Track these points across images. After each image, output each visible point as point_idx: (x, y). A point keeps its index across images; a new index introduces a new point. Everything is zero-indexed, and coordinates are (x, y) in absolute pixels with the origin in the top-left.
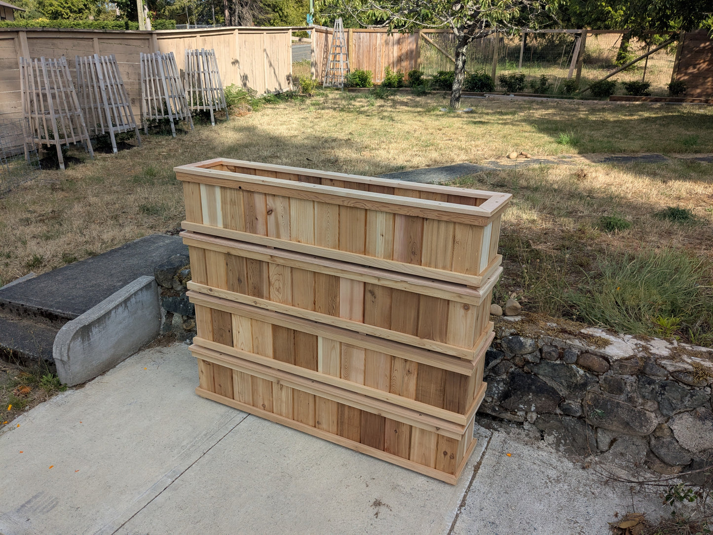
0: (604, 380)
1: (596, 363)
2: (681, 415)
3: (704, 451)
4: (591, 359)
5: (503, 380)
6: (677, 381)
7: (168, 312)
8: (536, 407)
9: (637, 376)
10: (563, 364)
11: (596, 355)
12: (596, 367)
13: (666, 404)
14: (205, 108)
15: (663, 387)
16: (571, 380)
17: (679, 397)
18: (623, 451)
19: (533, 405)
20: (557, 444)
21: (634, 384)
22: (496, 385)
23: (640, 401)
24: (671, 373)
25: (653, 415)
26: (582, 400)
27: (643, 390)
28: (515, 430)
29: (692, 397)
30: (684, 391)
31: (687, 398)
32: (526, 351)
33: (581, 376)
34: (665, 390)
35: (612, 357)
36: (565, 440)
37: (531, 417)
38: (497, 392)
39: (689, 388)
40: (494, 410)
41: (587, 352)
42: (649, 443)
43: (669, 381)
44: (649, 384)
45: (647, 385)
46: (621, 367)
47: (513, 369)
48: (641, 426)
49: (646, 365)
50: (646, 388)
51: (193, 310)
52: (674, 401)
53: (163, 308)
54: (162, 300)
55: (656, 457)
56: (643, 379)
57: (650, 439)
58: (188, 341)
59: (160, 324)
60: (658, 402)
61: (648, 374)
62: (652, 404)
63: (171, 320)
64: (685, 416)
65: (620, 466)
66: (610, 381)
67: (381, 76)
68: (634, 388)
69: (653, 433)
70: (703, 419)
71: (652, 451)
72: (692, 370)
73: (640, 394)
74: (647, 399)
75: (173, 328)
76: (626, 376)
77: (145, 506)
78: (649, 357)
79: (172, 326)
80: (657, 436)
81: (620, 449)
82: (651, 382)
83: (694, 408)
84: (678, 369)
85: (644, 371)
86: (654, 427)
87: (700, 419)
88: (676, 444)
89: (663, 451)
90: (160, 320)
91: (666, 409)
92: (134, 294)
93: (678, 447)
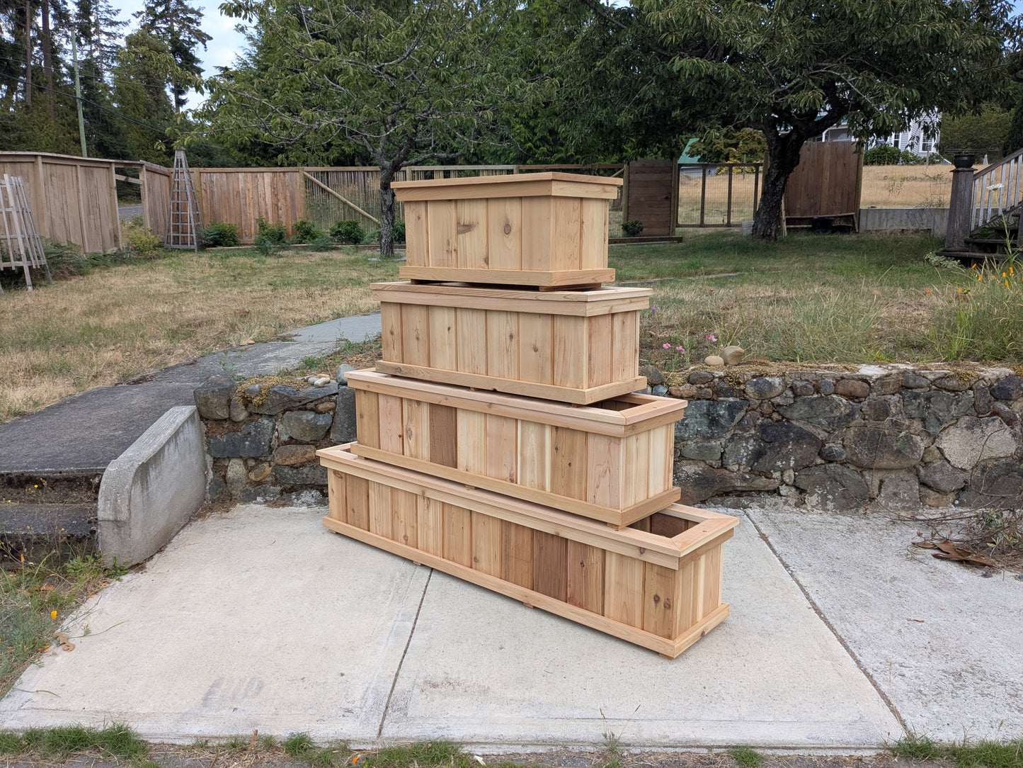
0: (868, 405)
1: (858, 388)
2: (947, 431)
3: (976, 466)
4: (850, 383)
5: (752, 436)
6: (940, 389)
7: (216, 460)
8: (795, 460)
9: (901, 394)
10: (821, 397)
11: (853, 379)
12: (859, 392)
13: (932, 420)
14: (13, 264)
15: (928, 399)
16: (833, 415)
17: (945, 407)
18: (895, 490)
19: (792, 458)
20: (823, 503)
21: (898, 404)
22: (744, 445)
23: (907, 422)
24: (933, 382)
25: (919, 438)
26: (843, 440)
27: (909, 408)
28: (770, 500)
29: (957, 404)
30: (949, 398)
31: (953, 407)
32: (775, 392)
33: (845, 406)
34: (930, 402)
35: (871, 377)
36: (833, 495)
37: (789, 476)
38: (745, 454)
39: (953, 394)
40: (745, 480)
41: (842, 378)
42: (917, 475)
43: (932, 392)
44: (915, 399)
45: (913, 401)
46: (882, 386)
47: (760, 421)
48: (913, 452)
49: (907, 379)
50: (912, 404)
51: (270, 447)
52: (941, 414)
53: (208, 455)
54: (208, 443)
55: (930, 487)
56: (908, 394)
57: (918, 471)
58: (259, 499)
59: (206, 482)
60: (923, 420)
61: (911, 388)
62: (917, 425)
63: (223, 473)
64: (952, 430)
65: (896, 509)
66: (875, 405)
67: (251, 232)
68: (898, 408)
69: (922, 460)
70: (970, 427)
71: (923, 484)
72: (952, 373)
73: (906, 413)
74: (913, 419)
75: (229, 485)
76: (889, 397)
77: (405, 652)
78: (905, 371)
79: (226, 483)
80: (925, 463)
81: (891, 489)
82: (916, 396)
83: (957, 419)
84: (938, 376)
85: (908, 385)
86: (922, 451)
87: (968, 428)
88: (948, 465)
89: (938, 477)
90: (206, 476)
91: (933, 426)
92: (183, 426)
93: (951, 468)
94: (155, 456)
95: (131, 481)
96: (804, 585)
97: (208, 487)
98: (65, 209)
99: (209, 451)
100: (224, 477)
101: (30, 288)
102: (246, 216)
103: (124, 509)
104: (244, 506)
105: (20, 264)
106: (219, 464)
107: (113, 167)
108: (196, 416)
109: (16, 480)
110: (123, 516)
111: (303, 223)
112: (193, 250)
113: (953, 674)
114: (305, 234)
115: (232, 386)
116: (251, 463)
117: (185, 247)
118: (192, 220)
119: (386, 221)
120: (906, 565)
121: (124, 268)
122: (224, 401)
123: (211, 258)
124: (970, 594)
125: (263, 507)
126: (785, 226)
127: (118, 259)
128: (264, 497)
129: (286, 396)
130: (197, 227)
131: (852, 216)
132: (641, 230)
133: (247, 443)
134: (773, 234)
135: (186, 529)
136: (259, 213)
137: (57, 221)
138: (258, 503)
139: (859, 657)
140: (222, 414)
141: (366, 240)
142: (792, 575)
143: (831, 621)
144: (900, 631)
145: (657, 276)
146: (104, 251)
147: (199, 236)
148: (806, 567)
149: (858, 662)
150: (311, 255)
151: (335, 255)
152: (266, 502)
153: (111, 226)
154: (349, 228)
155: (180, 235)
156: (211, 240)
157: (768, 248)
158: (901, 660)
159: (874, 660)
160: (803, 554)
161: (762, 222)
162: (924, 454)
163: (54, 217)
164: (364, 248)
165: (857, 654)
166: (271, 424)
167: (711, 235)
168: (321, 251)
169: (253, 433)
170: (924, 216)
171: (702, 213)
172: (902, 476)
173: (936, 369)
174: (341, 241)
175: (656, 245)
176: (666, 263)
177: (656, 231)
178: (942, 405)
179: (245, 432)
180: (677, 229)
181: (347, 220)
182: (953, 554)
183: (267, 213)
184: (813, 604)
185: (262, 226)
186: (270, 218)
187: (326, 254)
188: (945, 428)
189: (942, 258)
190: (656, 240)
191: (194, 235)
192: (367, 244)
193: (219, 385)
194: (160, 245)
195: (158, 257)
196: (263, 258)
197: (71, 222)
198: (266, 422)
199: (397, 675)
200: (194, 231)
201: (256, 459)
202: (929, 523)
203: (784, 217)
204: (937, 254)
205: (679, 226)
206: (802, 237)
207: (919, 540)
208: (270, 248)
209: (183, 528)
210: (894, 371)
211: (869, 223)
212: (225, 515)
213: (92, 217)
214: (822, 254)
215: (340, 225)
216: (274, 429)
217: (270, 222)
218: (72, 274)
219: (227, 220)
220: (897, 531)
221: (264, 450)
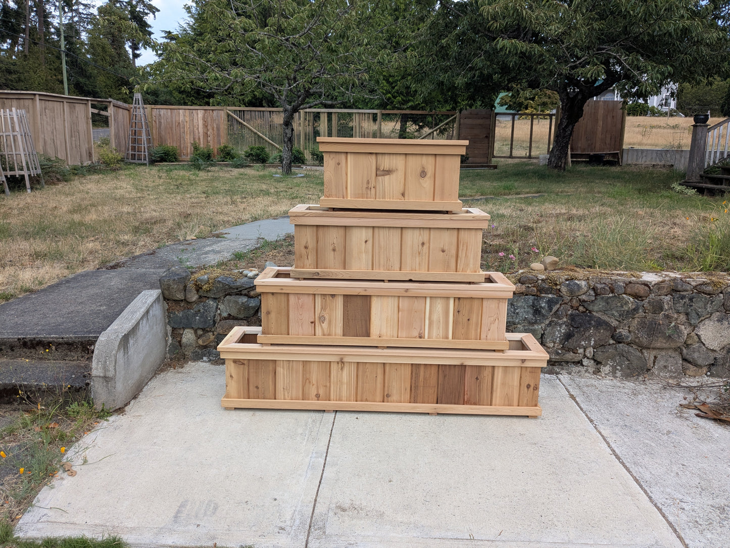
0: (649, 303)
1: (642, 290)
3: (723, 348)
4: (636, 287)
5: (565, 322)
6: (699, 292)
7: (174, 329)
8: (595, 341)
9: (672, 295)
10: (615, 296)
11: (638, 283)
12: (642, 293)
13: (694, 315)
14: (17, 173)
15: (691, 300)
16: (623, 309)
17: (703, 306)
18: (665, 364)
19: (593, 339)
20: (613, 372)
21: (670, 303)
22: (559, 329)
23: (676, 316)
24: (695, 287)
25: (683, 327)
26: (629, 327)
27: (678, 305)
28: (576, 369)
29: (711, 304)
30: (706, 299)
31: (709, 305)
32: (582, 292)
33: (632, 303)
34: (692, 302)
35: (651, 282)
36: (621, 366)
37: (590, 352)
38: (559, 335)
39: (709, 297)
40: (558, 354)
41: (630, 282)
42: (681, 353)
43: (694, 294)
44: (682, 299)
45: (680, 300)
46: (659, 289)
47: (570, 312)
48: (679, 337)
49: (677, 284)
50: (679, 303)
51: (214, 321)
52: (700, 310)
53: (168, 326)
54: (169, 317)
55: (690, 362)
56: (677, 295)
57: (681, 350)
58: (205, 358)
59: (167, 346)
60: (687, 314)
61: (679, 291)
62: (683, 318)
63: (179, 339)
64: (707, 322)
65: (666, 377)
66: (653, 302)
67: (187, 152)
68: (669, 305)
69: (685, 343)
70: (720, 320)
71: (685, 360)
72: (709, 281)
73: (675, 309)
74: (680, 313)
75: (183, 348)
76: (663, 297)
77: (320, 482)
78: (675, 279)
79: (181, 346)
80: (687, 345)
81: (662, 363)
82: (683, 297)
83: (711, 314)
84: (698, 283)
85: (677, 289)
86: (686, 337)
87: (718, 321)
88: (703, 347)
89: (696, 355)
90: (166, 341)
91: (694, 319)
92: (152, 305)
93: (705, 349)
94: (133, 328)
95: (116, 348)
96: (605, 435)
97: (167, 349)
98: (55, 132)
99: (169, 323)
100: (180, 342)
101: (29, 191)
102: (185, 140)
103: (111, 368)
104: (194, 364)
105: (22, 173)
106: (176, 333)
107: (90, 103)
108: (161, 297)
109: (29, 343)
110: (110, 374)
111: (225, 147)
112: (145, 165)
113: (719, 508)
114: (227, 155)
115: (187, 276)
116: (200, 332)
117: (140, 162)
118: (145, 142)
119: (286, 148)
120: (676, 421)
121: (95, 177)
122: (181, 287)
123: (159, 171)
124: (724, 445)
125: (207, 365)
126: (570, 160)
127: (92, 170)
128: (207, 357)
129: (227, 285)
130: (149, 147)
131: (617, 153)
132: (468, 159)
133: (197, 318)
134: (563, 165)
135: (152, 381)
136: (194, 139)
137: (49, 141)
138: (204, 362)
139: (650, 494)
140: (180, 296)
141: (270, 160)
142: (595, 427)
143: (628, 465)
144: (677, 474)
145: (482, 195)
146: (82, 164)
147: (150, 154)
148: (606, 422)
149: (650, 498)
150: (231, 171)
151: (248, 171)
152: (210, 361)
153: (87, 146)
154: (258, 151)
155: (136, 153)
156: (159, 157)
157: (559, 176)
158: (680, 497)
159: (661, 497)
160: (602, 411)
161: (555, 157)
162: (687, 338)
163: (46, 138)
164: (269, 167)
165: (649, 492)
166: (215, 305)
167: (517, 164)
168: (238, 168)
169: (202, 311)
170: (668, 155)
171: (511, 148)
172: (670, 354)
173: (698, 278)
174: (253, 161)
175: (479, 170)
176: (487, 185)
177: (478, 160)
178: (701, 304)
179: (196, 309)
180: (494, 160)
181: (257, 146)
182: (710, 414)
183: (199, 139)
184: (613, 451)
185: (196, 148)
186: (202, 143)
187: (242, 170)
188: (702, 321)
189: (684, 187)
190: (478, 167)
191: (147, 153)
192: (272, 163)
193: (178, 275)
194: (122, 160)
195: (121, 169)
196: (197, 172)
197: (59, 143)
198: (211, 303)
199: (316, 500)
200: (146, 150)
201: (203, 330)
202: (690, 389)
203: (569, 153)
204: (680, 184)
205: (494, 157)
206: (582, 168)
207: (684, 402)
208: (202, 165)
209: (150, 379)
210: (667, 279)
211: (630, 159)
212: (180, 370)
213: (74, 139)
214: (597, 181)
215: (252, 149)
216: (217, 308)
217: (202, 146)
218: (58, 180)
219: (170, 143)
220: (667, 394)
221: (209, 323)
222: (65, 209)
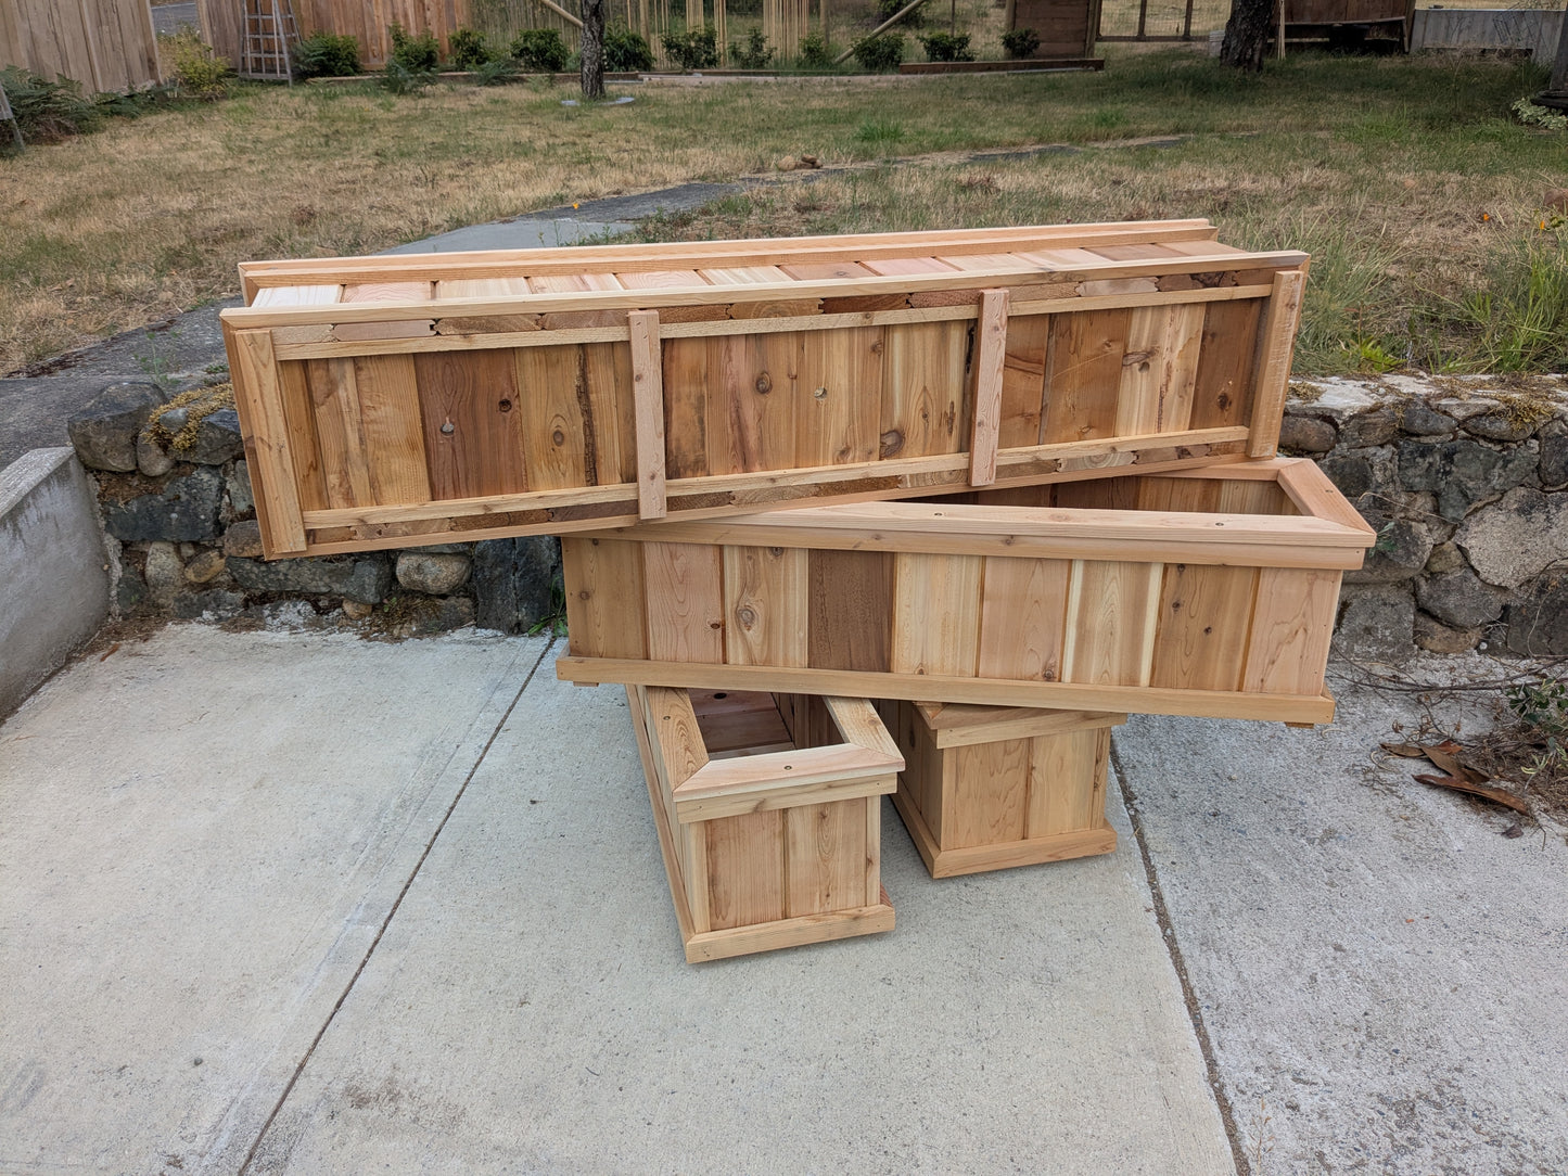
0: (1331, 467)
1: (1314, 432)
2: (1479, 515)
3: (1529, 581)
4: (1299, 424)
6: (1473, 437)
7: (126, 546)
9: (1396, 445)
11: (1306, 415)
12: (1313, 441)
13: (1454, 496)
15: (1448, 457)
17: (1481, 472)
18: (1369, 623)
21: (1389, 465)
23: (1404, 499)
24: (1462, 423)
25: (1423, 528)
27: (1410, 472)
29: (1504, 466)
30: (1490, 455)
31: (1496, 471)
34: (1452, 462)
35: (1340, 413)
39: (1499, 448)
42: (1415, 594)
43: (1458, 442)
44: (1423, 455)
45: (1419, 460)
46: (1361, 430)
48: (1409, 554)
49: (1412, 414)
50: (1416, 465)
51: (217, 523)
52: (1471, 484)
53: (109, 536)
54: (106, 514)
55: (1435, 618)
56: (1409, 446)
57: (1416, 586)
58: (207, 615)
59: (109, 585)
60: (1436, 495)
61: (1418, 435)
62: (1423, 503)
63: (140, 567)
64: (1489, 514)
65: (1367, 657)
66: (1343, 467)
67: (381, 54)
68: (1388, 473)
69: (1426, 568)
70: (1525, 510)
71: (1423, 611)
72: (1503, 406)
73: (1402, 483)
74: (1416, 492)
75: (152, 590)
76: (1372, 450)
77: (339, 1005)
78: (1408, 402)
79: (146, 584)
80: (1432, 574)
81: (1361, 620)
82: (1425, 451)
83: (1503, 495)
84: (1473, 411)
85: (1412, 430)
86: (1428, 554)
87: (1521, 511)
88: (1474, 579)
89: (1451, 601)
90: (107, 573)
91: (1453, 507)
93: (1479, 584)
97: (114, 593)
98: (55, 15)
99: (109, 527)
100: (143, 573)
102: (372, 21)
104: (179, 628)
106: (131, 552)
108: (73, 467)
111: (466, 34)
112: (283, 83)
113: (1396, 1106)
114: (471, 53)
115: (146, 407)
116: (188, 551)
117: (271, 77)
118: (281, 29)
119: (589, 34)
120: (1359, 796)
121: (162, 118)
122: (124, 439)
123: (308, 98)
124: (1471, 881)
125: (211, 630)
126: (1282, 41)
127: (157, 101)
128: (215, 611)
129: (232, 433)
130: (291, 41)
131: (1401, 21)
132: (1036, 47)
133: (174, 515)
134: (1256, 58)
135: (55, 680)
136: (394, 16)
137: (43, 37)
138: (206, 622)
139: (1217, 1052)
140: (119, 462)
141: (570, 64)
142: (1135, 820)
143: (1183, 946)
144: (1313, 978)
145: (1040, 141)
146: (130, 87)
147: (294, 58)
148: (1168, 799)
149: (1212, 1064)
150: (474, 93)
151: (516, 94)
152: (219, 620)
153: (140, 43)
154: (542, 42)
155: (263, 56)
156: (315, 64)
157: (1242, 85)
158: (1299, 1061)
159: (1246, 1061)
160: (1168, 766)
161: (1238, 36)
162: (1432, 555)
163: (36, 31)
164: (565, 80)
165: (1214, 1043)
166: (216, 482)
167: (1154, 57)
168: (493, 85)
169: (184, 497)
170: (1524, 25)
171: (1143, 15)
172: (1384, 595)
173: (1478, 392)
174: (533, 66)
175: (1056, 75)
176: (1062, 113)
177: (1062, 48)
178: (1475, 468)
179: (171, 495)
180: (1098, 45)
181: (540, 28)
182: (1456, 780)
183: (406, 16)
184: (1158, 898)
185: (398, 39)
186: (412, 25)
187: (498, 91)
188: (1476, 510)
189: (1542, 110)
190: (1058, 65)
191: (286, 56)
192: (571, 71)
193: (118, 406)
194: (231, 73)
195: (225, 96)
196: (394, 98)
197: (68, 39)
198: (205, 477)
199: (301, 1067)
200: (285, 48)
201: (195, 544)
202: (1422, 695)
203: (1282, 23)
204: (1534, 102)
205: (1100, 39)
206: (1309, 62)
207: (1395, 739)
208: (406, 81)
209: (48, 678)
210: (1389, 399)
211: (1429, 37)
212: (140, 647)
213: (106, 28)
214: (1335, 96)
215: (527, 37)
216: (222, 489)
217: (413, 33)
218: (68, 132)
219: (340, 29)
220: (1358, 710)
221: (204, 528)
222: (40, 207)
